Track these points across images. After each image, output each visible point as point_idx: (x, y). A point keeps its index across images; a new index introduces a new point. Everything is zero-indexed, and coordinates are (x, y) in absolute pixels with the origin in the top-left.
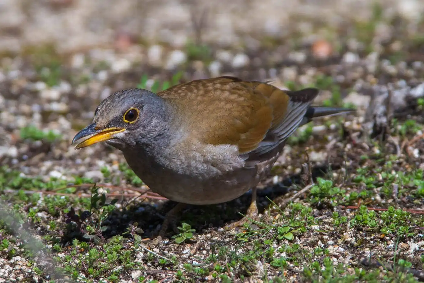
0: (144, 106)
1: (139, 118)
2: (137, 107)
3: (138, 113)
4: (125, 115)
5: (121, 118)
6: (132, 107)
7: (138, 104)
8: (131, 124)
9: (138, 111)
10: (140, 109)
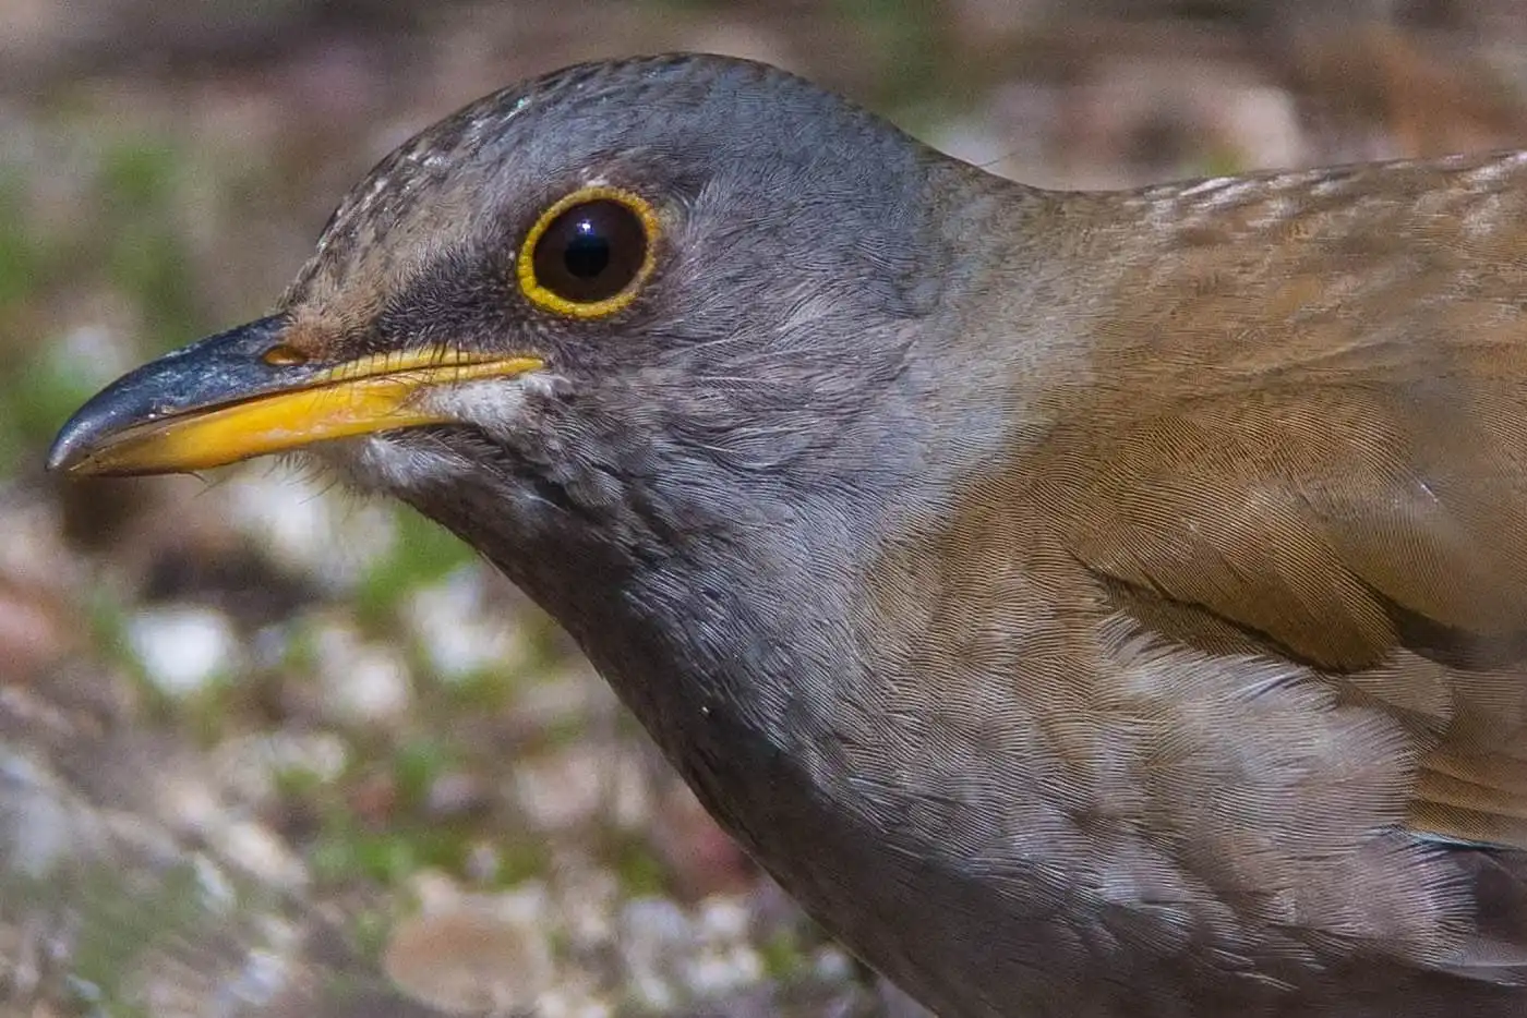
0: (706, 176)
1: (653, 279)
2: (638, 183)
3: (653, 235)
4: (529, 243)
5: (496, 271)
6: (592, 183)
7: (651, 153)
8: (590, 325)
9: (646, 216)
10: (673, 200)
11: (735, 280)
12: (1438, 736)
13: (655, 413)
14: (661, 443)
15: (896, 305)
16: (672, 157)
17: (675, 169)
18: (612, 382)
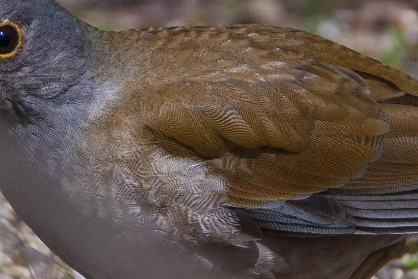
2: (15, 21)
3: (20, 35)
6: (5, 21)
7: (19, 13)
8: (5, 60)
9: (18, 30)
10: (24, 26)
11: (41, 48)
12: (232, 177)
13: (22, 84)
14: (23, 92)
15: (80, 54)
16: (23, 14)
17: (24, 17)
18: (11, 76)
